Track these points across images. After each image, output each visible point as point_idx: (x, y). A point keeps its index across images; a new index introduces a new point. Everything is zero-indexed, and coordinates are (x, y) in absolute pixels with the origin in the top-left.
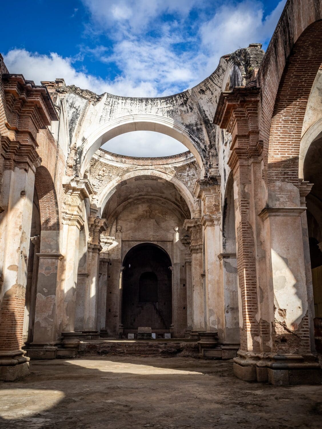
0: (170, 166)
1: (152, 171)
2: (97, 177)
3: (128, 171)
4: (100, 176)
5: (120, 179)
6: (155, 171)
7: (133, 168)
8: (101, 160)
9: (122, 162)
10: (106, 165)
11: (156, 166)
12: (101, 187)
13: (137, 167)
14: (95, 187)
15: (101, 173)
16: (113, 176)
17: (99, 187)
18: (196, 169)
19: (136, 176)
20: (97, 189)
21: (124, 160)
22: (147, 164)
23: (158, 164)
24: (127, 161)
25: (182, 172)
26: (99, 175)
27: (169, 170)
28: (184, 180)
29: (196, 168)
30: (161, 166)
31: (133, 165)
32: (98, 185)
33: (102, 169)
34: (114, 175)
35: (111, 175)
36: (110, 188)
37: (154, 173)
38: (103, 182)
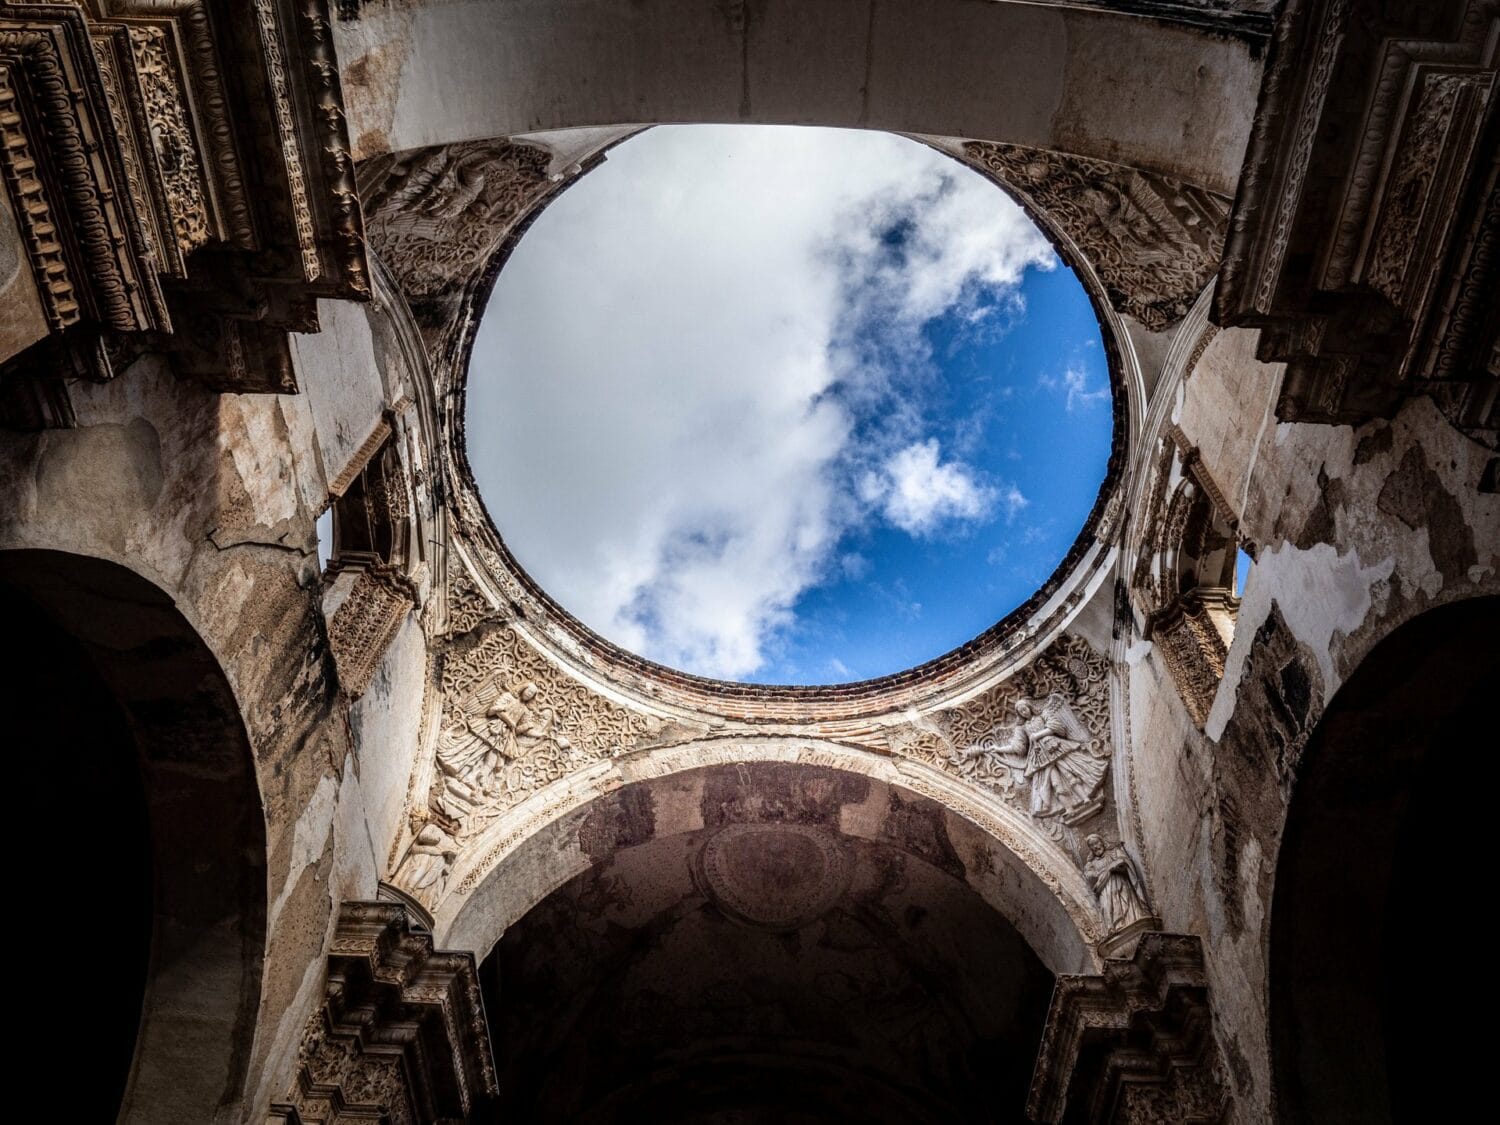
0: (912, 715)
1: (807, 743)
2: (480, 725)
3: (664, 737)
4: (498, 726)
5: (617, 772)
6: (822, 747)
7: (695, 730)
8: (521, 628)
9: (636, 687)
10: (542, 668)
11: (827, 725)
12: (491, 802)
13: (719, 728)
14: (454, 783)
15: (506, 702)
16: (576, 754)
17: (480, 797)
18: (1076, 692)
19: (713, 762)
20: (466, 806)
21: (650, 684)
22: (776, 717)
23: (841, 714)
24: (669, 692)
25: (988, 738)
26: (491, 716)
27: (910, 738)
28: (1004, 782)
29: (1073, 681)
30: (862, 724)
31: (698, 717)
32: (471, 778)
33: (518, 688)
34: (582, 745)
35: (563, 741)
36: (547, 813)
37: (818, 753)
38: (509, 773)
